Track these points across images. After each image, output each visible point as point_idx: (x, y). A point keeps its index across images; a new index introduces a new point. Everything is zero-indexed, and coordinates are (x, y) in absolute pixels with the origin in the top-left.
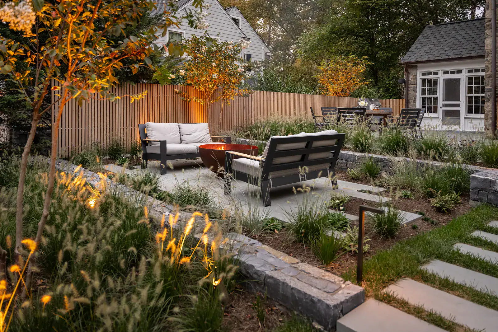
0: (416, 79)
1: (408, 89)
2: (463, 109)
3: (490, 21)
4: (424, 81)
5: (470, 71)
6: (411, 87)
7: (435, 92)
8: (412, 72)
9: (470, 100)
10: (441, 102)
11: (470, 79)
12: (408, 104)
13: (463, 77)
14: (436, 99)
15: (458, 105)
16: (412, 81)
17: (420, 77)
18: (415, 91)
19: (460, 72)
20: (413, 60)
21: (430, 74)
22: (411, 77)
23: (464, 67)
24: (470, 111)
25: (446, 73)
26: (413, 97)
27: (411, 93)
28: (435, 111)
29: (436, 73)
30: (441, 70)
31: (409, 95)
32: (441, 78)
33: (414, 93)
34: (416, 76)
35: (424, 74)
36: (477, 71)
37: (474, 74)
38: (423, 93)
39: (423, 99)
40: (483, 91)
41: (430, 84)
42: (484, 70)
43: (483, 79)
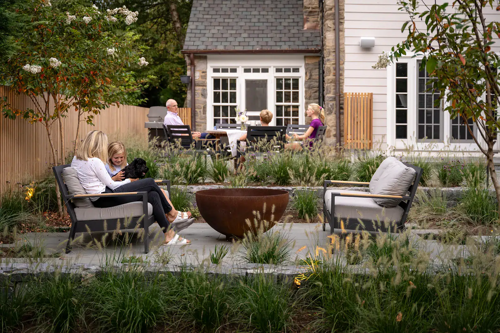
0: (204, 77)
1: (195, 93)
3: (331, 9)
4: (216, 82)
5: (279, 70)
6: (198, 89)
7: (233, 98)
8: (200, 65)
9: (279, 109)
11: (279, 80)
12: (195, 116)
13: (271, 78)
14: (234, 109)
16: (200, 79)
17: (211, 76)
18: (204, 95)
19: (265, 70)
20: (202, 48)
21: (225, 70)
22: (198, 75)
23: (272, 64)
25: (247, 70)
26: (202, 106)
27: (199, 98)
29: (234, 70)
30: (240, 66)
31: (196, 101)
32: (242, 78)
33: (203, 99)
34: (205, 72)
35: (216, 70)
36: (287, 70)
37: (283, 75)
38: (216, 99)
39: (216, 109)
40: (296, 99)
41: (225, 87)
42: (296, 70)
43: (296, 81)
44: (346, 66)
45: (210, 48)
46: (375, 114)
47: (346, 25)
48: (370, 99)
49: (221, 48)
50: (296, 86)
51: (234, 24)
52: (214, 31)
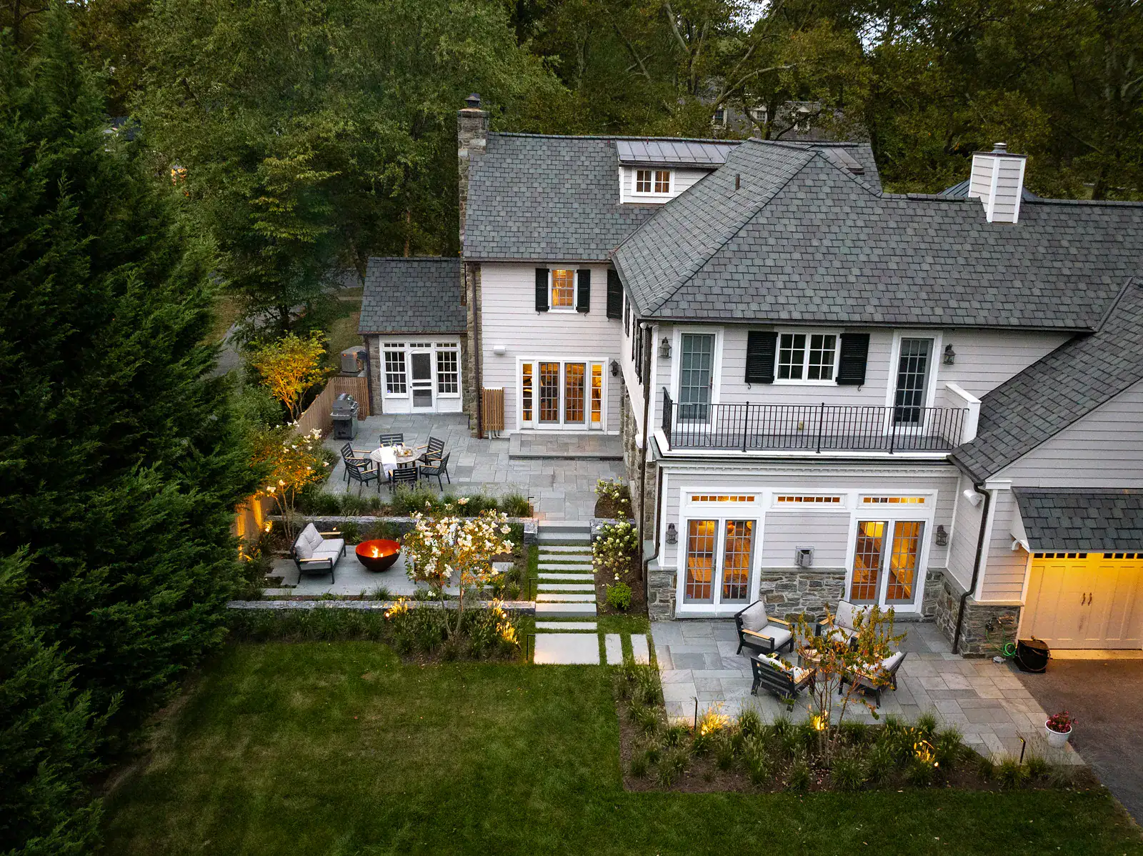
0: (378, 352)
2: (434, 388)
3: (471, 323)
4: (387, 354)
5: (439, 345)
6: (373, 362)
7: (402, 368)
8: (374, 344)
9: (440, 377)
10: (410, 380)
11: (439, 354)
12: (371, 384)
13: (433, 352)
14: (403, 377)
15: (429, 384)
16: (374, 354)
17: (383, 350)
18: (378, 366)
19: (428, 345)
20: (374, 329)
21: (394, 345)
22: (372, 350)
23: (434, 341)
24: (441, 390)
25: (413, 345)
26: (377, 375)
27: (373, 369)
28: (404, 391)
29: (402, 345)
30: (407, 342)
31: (372, 372)
32: (409, 352)
33: (378, 370)
34: (378, 348)
35: (387, 345)
36: (447, 345)
37: (443, 349)
38: (388, 368)
39: (389, 376)
40: (454, 368)
41: (395, 359)
42: (454, 345)
43: (454, 354)
44: (484, 366)
45: (381, 329)
46: (506, 402)
47: (484, 335)
48: (502, 393)
49: (389, 329)
50: (454, 358)
51: (401, 299)
52: (384, 308)
